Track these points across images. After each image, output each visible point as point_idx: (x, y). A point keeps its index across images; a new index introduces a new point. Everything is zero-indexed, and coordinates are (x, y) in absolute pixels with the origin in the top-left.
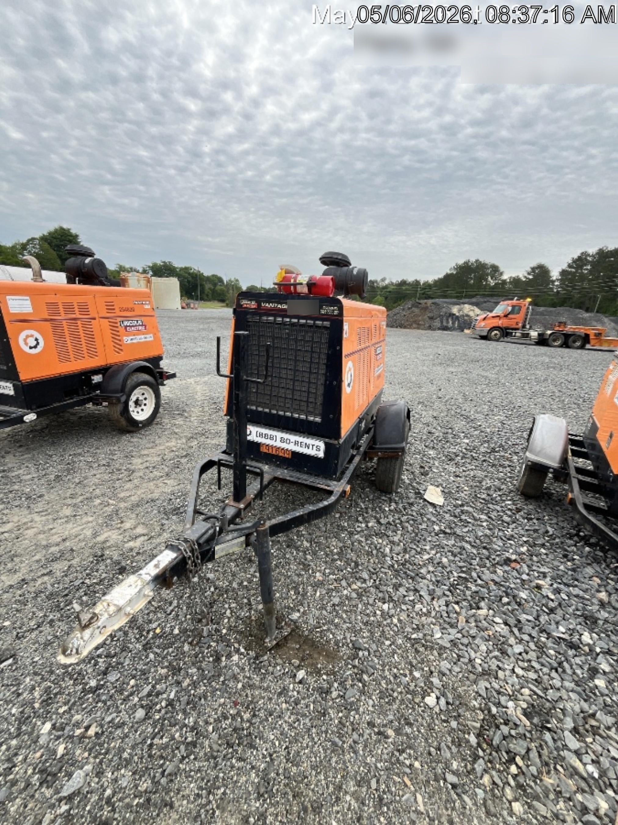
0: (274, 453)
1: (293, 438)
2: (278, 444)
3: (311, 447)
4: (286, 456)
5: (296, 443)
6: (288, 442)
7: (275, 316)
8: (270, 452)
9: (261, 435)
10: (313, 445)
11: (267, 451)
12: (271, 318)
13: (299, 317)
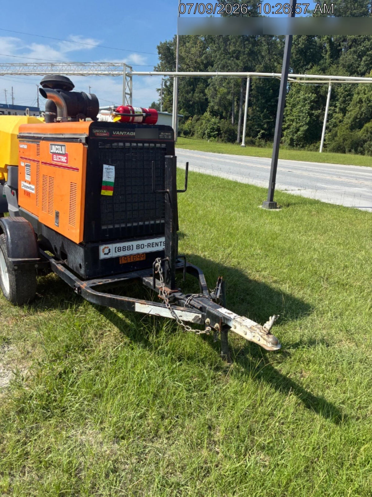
0: (132, 261)
1: (146, 242)
2: (135, 251)
3: (159, 244)
4: (142, 259)
5: (149, 245)
6: (142, 247)
7: (124, 142)
8: (129, 261)
9: (119, 249)
10: (161, 242)
11: (125, 262)
12: (121, 144)
13: (143, 142)
